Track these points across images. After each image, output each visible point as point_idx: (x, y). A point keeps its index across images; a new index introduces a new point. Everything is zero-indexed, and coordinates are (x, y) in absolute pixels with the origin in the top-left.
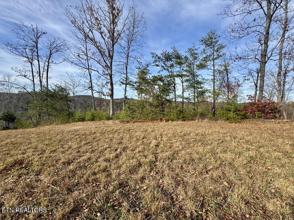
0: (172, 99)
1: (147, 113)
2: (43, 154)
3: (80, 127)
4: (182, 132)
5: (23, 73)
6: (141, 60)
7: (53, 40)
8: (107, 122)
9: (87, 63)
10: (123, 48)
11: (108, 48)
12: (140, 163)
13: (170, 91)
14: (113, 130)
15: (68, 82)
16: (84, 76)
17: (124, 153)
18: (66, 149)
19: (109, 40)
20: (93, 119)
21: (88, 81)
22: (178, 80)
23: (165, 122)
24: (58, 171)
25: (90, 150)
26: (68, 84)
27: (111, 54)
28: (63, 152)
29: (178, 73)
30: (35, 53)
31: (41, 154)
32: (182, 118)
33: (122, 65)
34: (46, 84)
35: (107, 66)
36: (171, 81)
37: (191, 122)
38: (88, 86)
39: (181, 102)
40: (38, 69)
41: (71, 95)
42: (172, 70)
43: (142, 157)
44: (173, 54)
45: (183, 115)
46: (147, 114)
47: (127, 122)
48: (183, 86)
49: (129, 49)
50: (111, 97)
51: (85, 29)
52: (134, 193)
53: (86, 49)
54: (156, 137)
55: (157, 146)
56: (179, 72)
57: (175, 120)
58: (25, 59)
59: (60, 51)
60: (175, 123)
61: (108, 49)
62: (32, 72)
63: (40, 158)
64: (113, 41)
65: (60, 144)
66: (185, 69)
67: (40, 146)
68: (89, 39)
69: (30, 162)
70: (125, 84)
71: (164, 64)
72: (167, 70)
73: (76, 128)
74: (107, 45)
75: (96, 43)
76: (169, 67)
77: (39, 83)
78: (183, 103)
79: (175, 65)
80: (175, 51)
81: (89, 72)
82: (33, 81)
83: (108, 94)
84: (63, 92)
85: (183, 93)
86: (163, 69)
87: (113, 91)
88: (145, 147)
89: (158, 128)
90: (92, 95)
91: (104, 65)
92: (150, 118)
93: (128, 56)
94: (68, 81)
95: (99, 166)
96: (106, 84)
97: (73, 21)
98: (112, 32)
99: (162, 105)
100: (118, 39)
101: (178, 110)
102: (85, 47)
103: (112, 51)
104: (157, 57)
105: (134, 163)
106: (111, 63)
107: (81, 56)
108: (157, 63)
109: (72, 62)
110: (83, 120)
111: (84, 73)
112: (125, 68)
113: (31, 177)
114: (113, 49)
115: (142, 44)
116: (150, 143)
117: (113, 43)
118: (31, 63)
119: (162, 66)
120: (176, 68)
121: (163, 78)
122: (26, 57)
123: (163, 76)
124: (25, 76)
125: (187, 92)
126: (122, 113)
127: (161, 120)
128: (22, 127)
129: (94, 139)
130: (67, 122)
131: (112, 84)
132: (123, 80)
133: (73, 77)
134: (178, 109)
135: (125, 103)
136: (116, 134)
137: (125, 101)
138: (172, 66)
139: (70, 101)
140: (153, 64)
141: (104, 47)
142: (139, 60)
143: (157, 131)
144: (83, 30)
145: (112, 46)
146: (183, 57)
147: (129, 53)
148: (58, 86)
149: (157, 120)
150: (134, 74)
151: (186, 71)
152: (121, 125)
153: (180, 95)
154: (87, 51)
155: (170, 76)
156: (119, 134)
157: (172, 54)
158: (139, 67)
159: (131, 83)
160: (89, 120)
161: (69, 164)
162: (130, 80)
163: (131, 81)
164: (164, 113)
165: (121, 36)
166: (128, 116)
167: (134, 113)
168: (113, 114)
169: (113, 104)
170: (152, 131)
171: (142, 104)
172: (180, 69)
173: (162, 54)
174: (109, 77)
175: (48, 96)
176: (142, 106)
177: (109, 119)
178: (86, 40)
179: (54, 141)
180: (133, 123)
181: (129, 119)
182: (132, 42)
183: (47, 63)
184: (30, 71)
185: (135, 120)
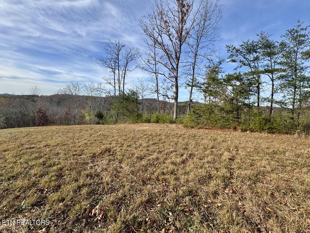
0: (254, 103)
1: (216, 119)
2: (122, 147)
3: (147, 128)
4: (270, 148)
5: (109, 81)
6: (212, 58)
7: (129, 51)
8: (170, 125)
9: (155, 68)
10: (191, 47)
11: (175, 49)
12: (210, 175)
13: (251, 93)
14: (177, 134)
15: (138, 87)
16: (152, 81)
17: (190, 160)
18: (138, 146)
19: (177, 41)
20: (157, 122)
21: (155, 85)
22: (265, 78)
23: (240, 132)
24: (134, 163)
25: (158, 150)
26: (138, 88)
27: (178, 55)
28: (136, 148)
29: (266, 67)
30: (117, 64)
31: (121, 147)
32: (268, 129)
33: (189, 65)
34: (123, 89)
35: (173, 68)
36: (254, 79)
37: (284, 137)
38: (154, 89)
39: (267, 107)
40: (118, 77)
41: (141, 98)
42: (256, 65)
43: (213, 169)
44: (260, 42)
45: (270, 126)
46: (216, 121)
47: (191, 127)
48: (273, 85)
49: (198, 46)
50: (175, 100)
51: (155, 35)
52: (205, 206)
53: (155, 54)
54: (230, 149)
55: (232, 159)
56: (268, 66)
57: (257, 131)
58: (111, 70)
59: (134, 59)
60: (256, 134)
61: (175, 51)
62: (115, 80)
63: (121, 150)
64: (180, 41)
65: (133, 140)
66: (279, 61)
67: (120, 140)
68: (157, 44)
69: (115, 152)
70: (191, 86)
71: (245, 58)
72: (248, 65)
73: (143, 128)
74: (174, 47)
75: (164, 46)
76: (252, 61)
77: (118, 88)
78: (271, 108)
79: (261, 57)
80: (262, 39)
81: (156, 76)
82: (115, 87)
83: (172, 97)
84: (134, 95)
85: (272, 95)
86: (241, 64)
87: (178, 94)
88: (216, 158)
89: (231, 138)
90: (157, 99)
91: (170, 68)
92: (219, 125)
93: (196, 55)
94: (139, 85)
95: (167, 168)
96: (171, 87)
97: (145, 29)
98: (180, 32)
99: (238, 110)
100: (186, 38)
101: (263, 119)
102: (154, 53)
103: (179, 52)
104: (234, 51)
105: (204, 174)
106: (177, 65)
107: (150, 61)
108: (234, 58)
109: (143, 68)
110: (149, 121)
111: (152, 77)
112: (192, 68)
113: (116, 163)
114: (180, 50)
115: (214, 38)
116: (221, 155)
117: (180, 43)
118: (114, 73)
119: (241, 61)
120: (263, 61)
121: (241, 76)
122: (111, 68)
123: (241, 74)
124: (110, 83)
125: (281, 94)
126: (187, 117)
127: (235, 129)
128: (107, 123)
129: (160, 140)
130: (136, 123)
131: (177, 87)
132: (189, 82)
133: (142, 82)
134: (263, 116)
135: (190, 107)
136: (181, 139)
137: (189, 104)
138: (256, 59)
139: (139, 104)
140: (228, 60)
141: (171, 49)
142: (209, 57)
143: (229, 142)
144: (153, 37)
145: (179, 47)
146: (276, 44)
147: (197, 52)
148: (131, 90)
149: (229, 128)
150: (202, 74)
151: (280, 64)
152: (184, 131)
153: (268, 98)
154: (155, 56)
155: (253, 73)
156: (184, 139)
157: (258, 42)
158: (210, 66)
159: (198, 85)
160: (154, 122)
161: (141, 159)
162: (197, 81)
163: (198, 83)
164: (240, 120)
165: (189, 34)
166: (193, 121)
167: (199, 119)
168: (176, 118)
169: (177, 108)
170: (223, 141)
171: (210, 109)
172: (269, 62)
173: (242, 46)
174: (174, 80)
175: (123, 99)
176: (210, 111)
177: (172, 122)
178: (155, 46)
179: (129, 138)
180: (198, 129)
181: (193, 124)
182: (202, 37)
183: (124, 71)
184: (113, 79)
185: (200, 126)
